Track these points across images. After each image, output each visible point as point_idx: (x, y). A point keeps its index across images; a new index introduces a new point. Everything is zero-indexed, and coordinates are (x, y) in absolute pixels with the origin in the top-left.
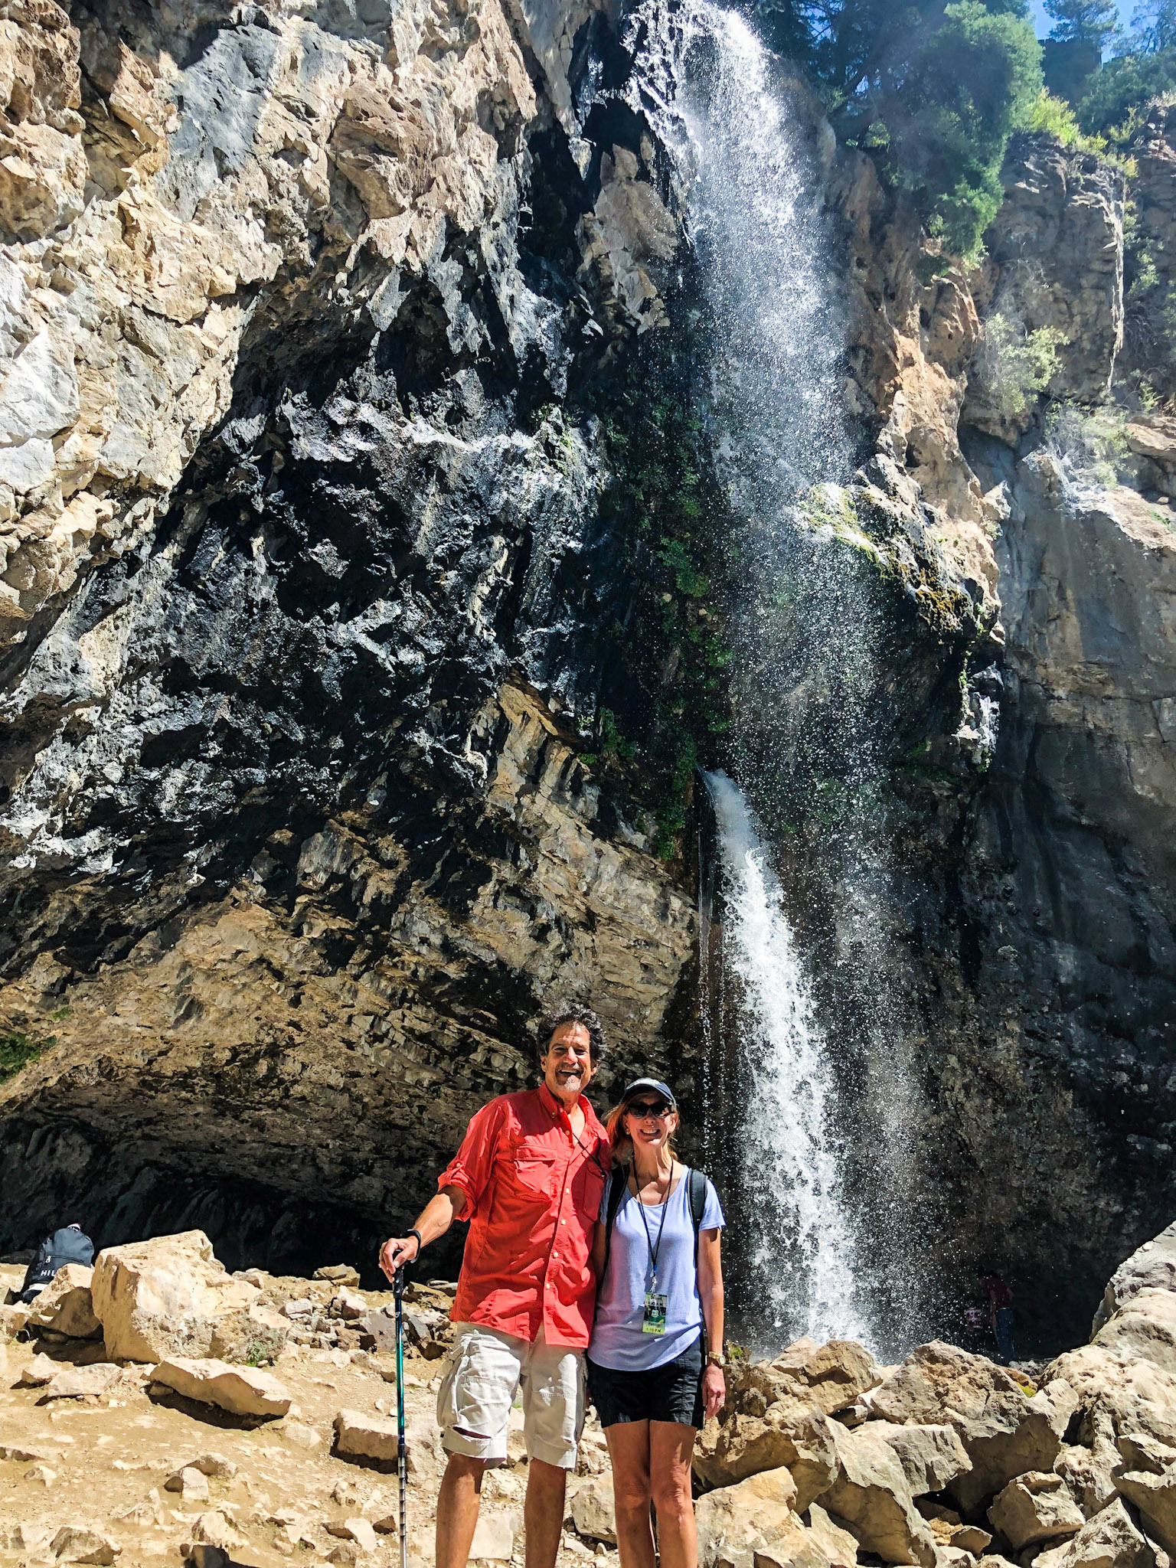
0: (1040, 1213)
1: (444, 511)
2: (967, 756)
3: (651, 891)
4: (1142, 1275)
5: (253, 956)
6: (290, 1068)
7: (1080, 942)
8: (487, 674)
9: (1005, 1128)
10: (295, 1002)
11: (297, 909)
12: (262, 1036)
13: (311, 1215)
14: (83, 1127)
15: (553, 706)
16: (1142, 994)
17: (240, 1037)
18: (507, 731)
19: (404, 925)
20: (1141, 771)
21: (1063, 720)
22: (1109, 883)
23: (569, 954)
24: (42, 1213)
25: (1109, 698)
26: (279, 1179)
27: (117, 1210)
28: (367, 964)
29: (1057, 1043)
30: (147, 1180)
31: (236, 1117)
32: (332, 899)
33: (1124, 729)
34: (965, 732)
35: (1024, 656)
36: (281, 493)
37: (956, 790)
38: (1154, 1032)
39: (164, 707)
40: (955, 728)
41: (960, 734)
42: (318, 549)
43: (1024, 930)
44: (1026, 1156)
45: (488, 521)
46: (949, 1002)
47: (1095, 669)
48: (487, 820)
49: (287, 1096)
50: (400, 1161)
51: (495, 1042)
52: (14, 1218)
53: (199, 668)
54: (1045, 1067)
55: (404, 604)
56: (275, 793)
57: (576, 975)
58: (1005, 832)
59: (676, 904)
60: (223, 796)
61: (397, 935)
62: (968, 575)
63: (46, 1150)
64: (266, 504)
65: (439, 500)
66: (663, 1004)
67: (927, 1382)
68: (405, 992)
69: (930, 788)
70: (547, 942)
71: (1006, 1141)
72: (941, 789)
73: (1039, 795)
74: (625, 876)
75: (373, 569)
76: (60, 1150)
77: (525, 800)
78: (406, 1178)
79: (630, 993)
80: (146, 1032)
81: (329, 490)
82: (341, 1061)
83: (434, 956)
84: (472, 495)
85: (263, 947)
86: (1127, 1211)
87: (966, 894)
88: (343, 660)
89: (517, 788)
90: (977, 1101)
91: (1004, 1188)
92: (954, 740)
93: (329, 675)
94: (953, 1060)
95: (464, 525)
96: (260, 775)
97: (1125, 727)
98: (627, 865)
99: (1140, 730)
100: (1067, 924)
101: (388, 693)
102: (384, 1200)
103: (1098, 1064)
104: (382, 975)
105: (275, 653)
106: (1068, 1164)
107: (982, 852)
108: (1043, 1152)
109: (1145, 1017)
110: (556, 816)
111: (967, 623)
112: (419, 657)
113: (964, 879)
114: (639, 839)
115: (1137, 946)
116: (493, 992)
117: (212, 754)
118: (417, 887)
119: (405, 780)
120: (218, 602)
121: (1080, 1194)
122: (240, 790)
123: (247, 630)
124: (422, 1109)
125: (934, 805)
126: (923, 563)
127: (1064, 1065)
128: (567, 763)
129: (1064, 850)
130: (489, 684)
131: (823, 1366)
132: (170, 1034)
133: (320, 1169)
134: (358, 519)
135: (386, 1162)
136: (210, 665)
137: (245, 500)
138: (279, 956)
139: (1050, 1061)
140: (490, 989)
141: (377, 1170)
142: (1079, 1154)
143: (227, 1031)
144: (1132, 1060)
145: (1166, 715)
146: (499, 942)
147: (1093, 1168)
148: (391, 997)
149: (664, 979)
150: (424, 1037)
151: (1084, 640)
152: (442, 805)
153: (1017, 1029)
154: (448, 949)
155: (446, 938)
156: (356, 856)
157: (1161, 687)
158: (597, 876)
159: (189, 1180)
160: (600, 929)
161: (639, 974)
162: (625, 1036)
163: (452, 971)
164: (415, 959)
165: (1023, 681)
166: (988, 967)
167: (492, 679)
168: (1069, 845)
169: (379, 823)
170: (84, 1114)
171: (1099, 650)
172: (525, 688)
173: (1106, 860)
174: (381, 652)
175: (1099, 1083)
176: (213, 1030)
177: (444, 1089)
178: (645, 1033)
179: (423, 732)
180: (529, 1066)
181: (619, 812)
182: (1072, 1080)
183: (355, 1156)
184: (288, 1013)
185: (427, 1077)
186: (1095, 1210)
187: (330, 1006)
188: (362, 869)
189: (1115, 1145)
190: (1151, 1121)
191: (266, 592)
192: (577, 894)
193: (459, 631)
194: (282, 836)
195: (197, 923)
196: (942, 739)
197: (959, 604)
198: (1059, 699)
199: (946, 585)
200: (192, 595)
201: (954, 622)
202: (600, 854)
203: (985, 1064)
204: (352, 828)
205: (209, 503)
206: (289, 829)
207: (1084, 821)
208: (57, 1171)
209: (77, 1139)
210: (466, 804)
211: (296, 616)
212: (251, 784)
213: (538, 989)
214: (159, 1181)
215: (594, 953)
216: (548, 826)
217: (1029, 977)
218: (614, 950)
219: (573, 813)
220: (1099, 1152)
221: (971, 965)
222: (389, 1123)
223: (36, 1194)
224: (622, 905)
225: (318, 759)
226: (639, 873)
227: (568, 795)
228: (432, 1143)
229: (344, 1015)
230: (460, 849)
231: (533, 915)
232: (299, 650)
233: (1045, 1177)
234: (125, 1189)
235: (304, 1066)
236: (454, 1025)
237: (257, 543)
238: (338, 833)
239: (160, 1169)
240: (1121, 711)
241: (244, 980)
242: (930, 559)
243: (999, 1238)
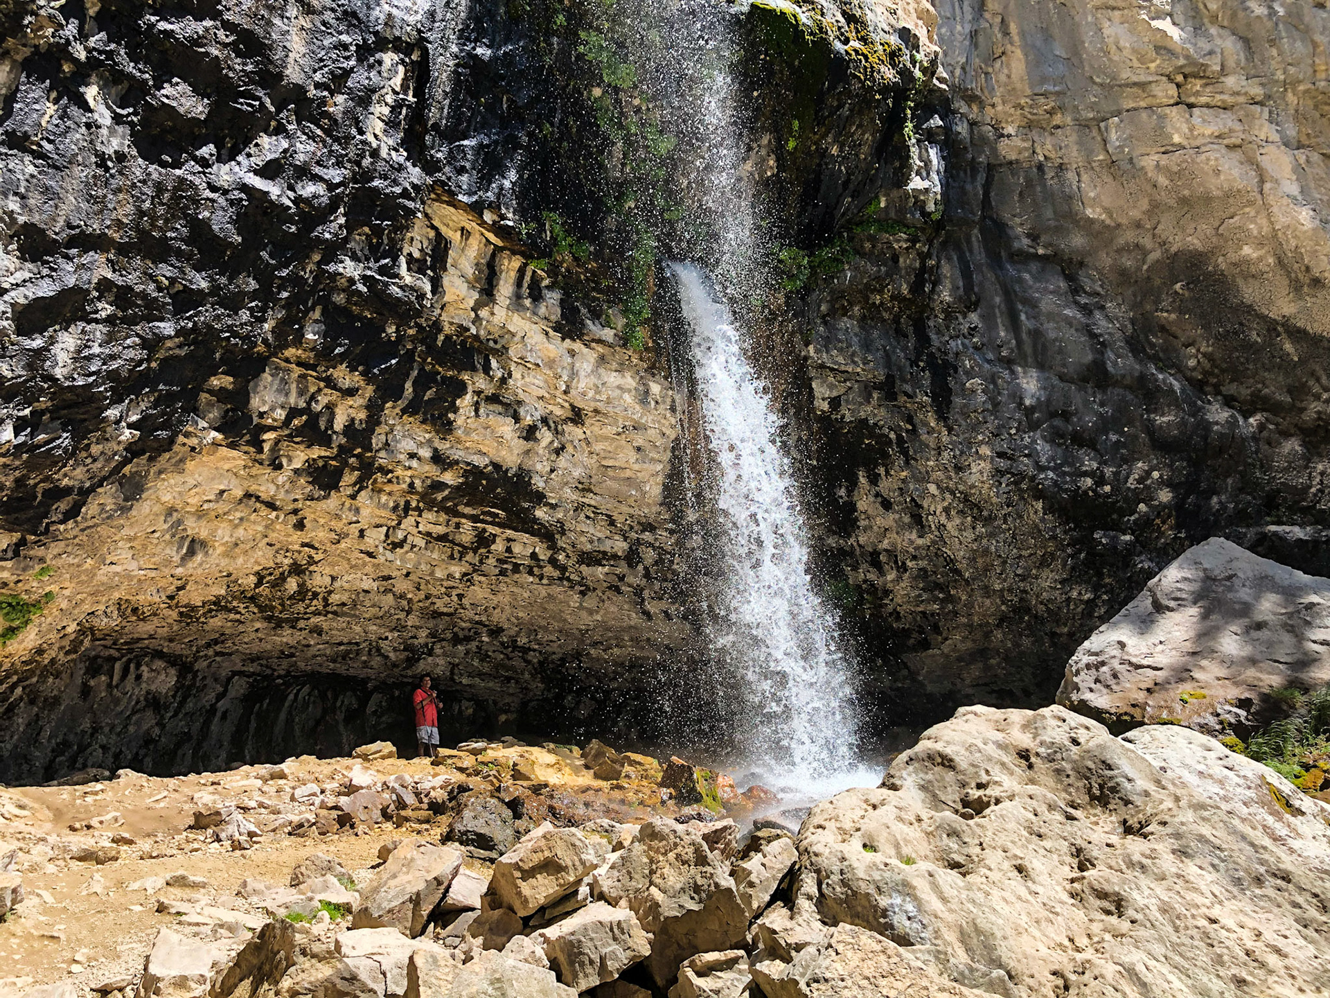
0: (1022, 608)
1: (313, 35)
2: (920, 206)
3: (630, 380)
4: (1096, 654)
5: (239, 493)
6: (319, 580)
7: (1041, 366)
8: (405, 194)
9: (984, 541)
10: (300, 526)
11: (266, 447)
12: (280, 559)
13: (397, 693)
14: (159, 654)
15: (488, 217)
16: (1102, 404)
17: (257, 563)
18: (446, 249)
19: (387, 444)
20: (1092, 195)
21: (1013, 157)
22: (1066, 306)
23: (563, 448)
24: (145, 727)
25: (1058, 127)
26: (354, 669)
27: (219, 714)
28: (360, 484)
29: (1026, 460)
30: (239, 687)
31: (293, 627)
32: (299, 431)
33: (1074, 156)
34: (916, 183)
35: (971, 98)
36: (103, 35)
37: (913, 240)
38: (1114, 438)
39: (27, 275)
40: (906, 179)
41: (911, 186)
42: (167, 90)
43: (989, 362)
44: (1005, 562)
45: (371, 39)
46: (924, 437)
47: (1042, 100)
48: (448, 337)
49: (326, 604)
50: (456, 640)
51: (509, 532)
52: (119, 734)
53: (57, 231)
54: (1016, 483)
55: (288, 136)
56: (195, 342)
57: (575, 465)
58: (966, 274)
59: (655, 388)
60: (131, 354)
61: (383, 454)
62: (902, 24)
63: (132, 677)
64: (89, 50)
65: (305, 22)
66: (660, 479)
67: (645, 860)
68: (407, 503)
69: (889, 242)
70: (536, 440)
71: (986, 552)
72: (900, 241)
73: (996, 233)
74: (601, 371)
75: (243, 105)
76: (146, 675)
77: (484, 313)
78: (467, 653)
79: (628, 473)
80: (153, 574)
81: (163, 25)
82: (369, 569)
83: (427, 468)
84: (345, 12)
85: (246, 484)
86: (1097, 597)
87: (933, 337)
88: (232, 203)
89: (472, 303)
90: (958, 521)
91: (987, 591)
92: (906, 194)
93: (220, 221)
94: (932, 488)
95: (345, 47)
96: (167, 328)
97: (1075, 154)
98: (602, 359)
99: (1089, 153)
100: (1028, 349)
101: (293, 229)
102: (452, 673)
103: (1065, 473)
104: (380, 491)
105: (147, 205)
106: (1043, 563)
107: (946, 296)
108: (1020, 557)
109: (1106, 425)
110: (518, 323)
111: (905, 74)
112: (320, 189)
113: (931, 323)
114: (608, 334)
115: (1094, 362)
116: (493, 491)
117: (104, 314)
118: (391, 411)
119: (343, 311)
120: (60, 162)
121: (1055, 588)
122: (152, 344)
123: (107, 184)
124: (460, 596)
125: (895, 258)
126: (850, 18)
127: (1033, 478)
128: (521, 271)
129: (1020, 281)
130: (411, 204)
131: (537, 858)
132: (179, 571)
133: (387, 657)
134: (207, 54)
135: (444, 643)
136: (70, 226)
137: (61, 51)
138: (266, 490)
139: (1021, 476)
140: (491, 488)
141: (438, 651)
142: (1052, 554)
143: (240, 561)
144: (1095, 465)
145: (1113, 136)
146: (490, 447)
147: (1064, 564)
148: (395, 509)
149: (656, 456)
150: (442, 538)
151: (1028, 73)
152: (391, 329)
153: (988, 453)
154: (438, 459)
155: (436, 450)
156: (313, 389)
157: (1107, 107)
158: (574, 374)
159: (280, 681)
160: (588, 422)
161: (633, 456)
162: (631, 511)
163: (449, 478)
164: (409, 473)
165: (973, 124)
166: (958, 401)
167: (413, 200)
168: (1027, 276)
169: (325, 355)
170: (153, 644)
171: (1044, 80)
172: (454, 204)
173: (1063, 284)
174: (274, 189)
175: (1066, 491)
176: (224, 562)
177: (476, 577)
178: (649, 505)
179: (348, 261)
180: (549, 548)
181: (584, 311)
182: (1041, 491)
183: (416, 642)
184: (297, 538)
185: (457, 570)
186: (1068, 600)
187: (338, 525)
188: (323, 400)
189: (1085, 542)
190: (1115, 516)
191: (116, 142)
192: (558, 393)
193: (362, 156)
194: (221, 381)
195: (160, 472)
196: (895, 193)
197: (893, 55)
198: (1009, 136)
199: (877, 37)
200: (28, 158)
201: (889, 74)
202: (572, 353)
203: (961, 487)
204: (300, 364)
205: (19, 58)
206: (225, 373)
207: (1041, 251)
208: (148, 693)
209: (159, 664)
210: (418, 325)
211: (163, 164)
212: (160, 339)
213: (538, 483)
214: (251, 685)
215: (588, 443)
216: (513, 335)
217: (996, 405)
218: (606, 438)
219: (535, 319)
220: (1069, 551)
221: (942, 402)
222: (435, 612)
223: (134, 713)
224: (604, 397)
225: (233, 303)
226: (615, 365)
227: (527, 302)
228: (480, 623)
229: (354, 530)
230: (428, 368)
231: (517, 418)
232: (176, 199)
233: (1023, 578)
234: (220, 697)
235: (333, 579)
236: (467, 525)
237: (91, 93)
238: (289, 370)
239: (249, 677)
240: (1070, 139)
241: (238, 515)
242: (858, 13)
243: (987, 635)
